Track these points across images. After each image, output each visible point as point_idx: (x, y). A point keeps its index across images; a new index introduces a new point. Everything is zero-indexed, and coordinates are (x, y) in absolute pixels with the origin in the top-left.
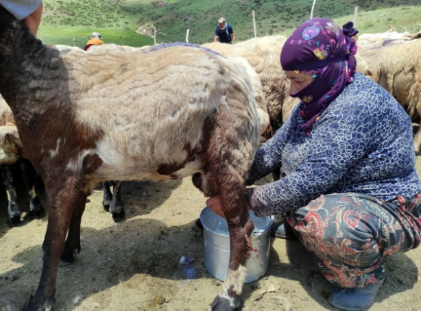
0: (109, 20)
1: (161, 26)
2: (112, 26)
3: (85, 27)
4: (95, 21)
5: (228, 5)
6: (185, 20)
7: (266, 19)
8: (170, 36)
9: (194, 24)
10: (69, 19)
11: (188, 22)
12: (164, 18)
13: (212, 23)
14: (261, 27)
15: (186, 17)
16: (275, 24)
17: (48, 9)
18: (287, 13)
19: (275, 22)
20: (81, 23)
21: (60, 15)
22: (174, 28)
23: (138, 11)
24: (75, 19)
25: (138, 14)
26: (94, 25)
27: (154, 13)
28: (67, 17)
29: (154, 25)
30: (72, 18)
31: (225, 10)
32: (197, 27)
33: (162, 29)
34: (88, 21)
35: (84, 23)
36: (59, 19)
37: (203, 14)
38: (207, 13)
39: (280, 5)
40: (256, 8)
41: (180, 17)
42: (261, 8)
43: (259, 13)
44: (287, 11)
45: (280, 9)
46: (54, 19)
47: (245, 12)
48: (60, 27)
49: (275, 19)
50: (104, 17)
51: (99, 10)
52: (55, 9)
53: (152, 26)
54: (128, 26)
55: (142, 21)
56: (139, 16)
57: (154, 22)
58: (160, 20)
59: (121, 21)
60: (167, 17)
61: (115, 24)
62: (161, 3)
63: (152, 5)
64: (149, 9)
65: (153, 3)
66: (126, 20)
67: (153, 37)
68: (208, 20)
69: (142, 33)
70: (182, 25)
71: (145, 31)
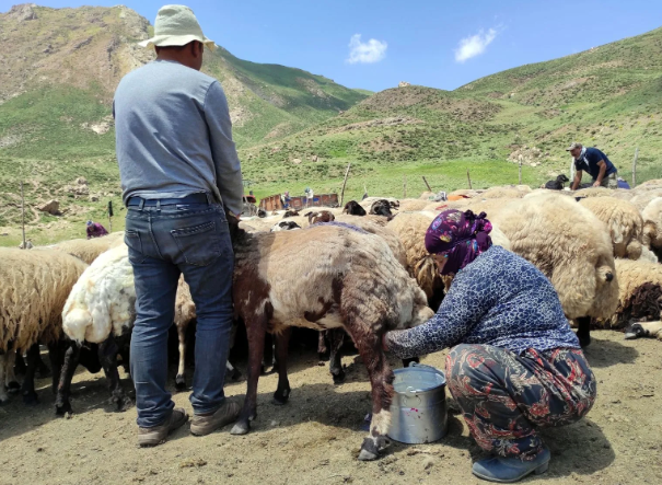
0: (466, 147)
1: (549, 147)
2: (470, 155)
3: (431, 161)
4: (446, 150)
6: (594, 133)
9: (610, 137)
10: (411, 153)
11: (597, 136)
12: (555, 134)
13: (645, 132)
15: (596, 129)
17: (386, 143)
20: (426, 156)
21: (400, 148)
23: (513, 129)
24: (420, 151)
25: (512, 132)
26: (443, 157)
27: (539, 127)
28: (409, 149)
29: (538, 147)
30: (414, 150)
32: (616, 141)
33: (550, 152)
34: (435, 152)
35: (432, 155)
36: (398, 154)
37: (628, 119)
41: (583, 129)
46: (392, 155)
48: (399, 164)
50: (459, 144)
51: (452, 135)
52: (394, 141)
53: (534, 148)
54: (495, 152)
55: (517, 144)
56: (513, 136)
57: (537, 142)
58: (547, 138)
59: (484, 147)
60: (560, 132)
61: (475, 151)
62: (553, 112)
63: (537, 117)
64: (531, 123)
65: (539, 114)
66: (491, 145)
67: (534, 165)
68: (636, 129)
69: (515, 161)
70: (587, 142)
71: (521, 157)
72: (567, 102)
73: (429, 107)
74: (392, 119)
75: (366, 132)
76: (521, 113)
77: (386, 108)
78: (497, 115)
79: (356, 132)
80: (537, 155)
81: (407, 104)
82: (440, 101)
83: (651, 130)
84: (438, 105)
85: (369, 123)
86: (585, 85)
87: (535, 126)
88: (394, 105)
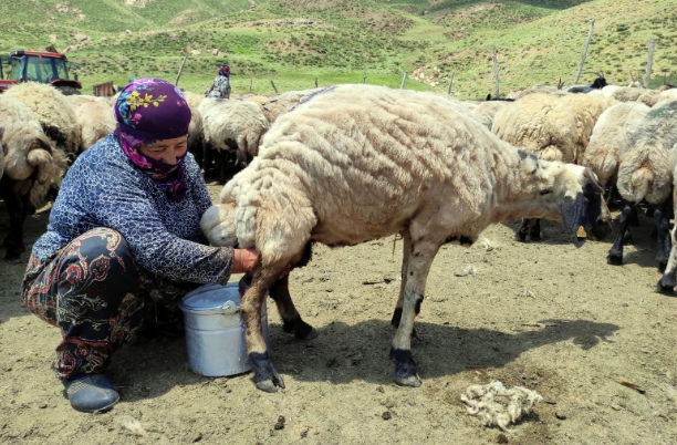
0: (373, 59)
1: (449, 68)
2: (375, 68)
3: (337, 69)
4: (353, 60)
5: (568, 36)
6: (490, 60)
7: (633, 59)
8: (461, 83)
9: (504, 65)
10: (317, 58)
11: (493, 63)
12: (456, 57)
13: (533, 64)
14: (620, 71)
15: (493, 55)
17: (293, 45)
20: (332, 64)
21: (307, 52)
22: (470, 72)
23: (420, 46)
24: (326, 58)
25: (419, 50)
26: (349, 66)
27: (444, 48)
28: (315, 54)
29: (439, 67)
30: (321, 56)
31: (562, 43)
32: (507, 70)
33: (450, 74)
34: (342, 60)
35: (337, 63)
36: (304, 58)
39: (664, 35)
40: (616, 40)
41: (482, 54)
42: (627, 39)
43: (622, 49)
45: (664, 41)
46: (297, 58)
47: (596, 47)
48: (304, 68)
50: (366, 55)
51: (361, 44)
52: (302, 44)
53: (435, 68)
54: (399, 68)
55: (420, 62)
56: (419, 53)
57: (440, 63)
58: (449, 60)
59: (389, 62)
60: (461, 55)
61: (380, 64)
63: (444, 38)
64: (438, 43)
65: (446, 35)
66: (397, 60)
67: (433, 84)
68: (525, 60)
69: (417, 78)
70: (483, 68)
71: (422, 76)
72: (474, 26)
73: (344, 13)
74: (303, 20)
75: (274, 30)
76: (430, 31)
77: (299, 8)
78: (408, 31)
79: (264, 30)
80: (436, 75)
81: (322, 7)
82: (355, 9)
83: (538, 62)
84: (353, 12)
85: (279, 21)
86: (492, 11)
87: (440, 46)
88: (309, 6)
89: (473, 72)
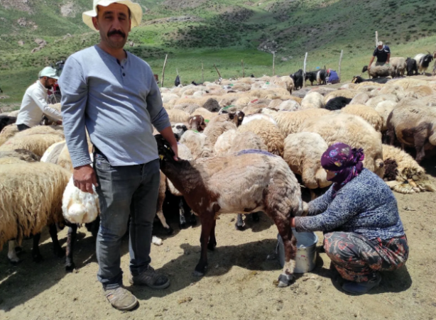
0: (232, 39)
1: (282, 41)
2: (235, 45)
3: (211, 48)
4: (220, 41)
5: (357, 13)
6: (308, 33)
7: (402, 24)
8: (291, 50)
9: (317, 36)
10: (197, 42)
11: (310, 35)
12: (286, 32)
13: (337, 33)
14: (395, 33)
15: (309, 29)
16: (414, 29)
17: (180, 34)
18: (430, 14)
19: (413, 26)
20: (207, 45)
21: (190, 39)
22: (296, 42)
23: (260, 28)
24: (203, 41)
25: (260, 30)
26: (218, 45)
27: (276, 28)
28: (196, 39)
29: (276, 40)
30: (200, 40)
31: (353, 18)
32: (320, 38)
33: (283, 44)
34: (213, 42)
35: (210, 44)
36: (189, 42)
37: (328, 24)
38: (332, 23)
39: (421, 6)
40: (390, 13)
41: (302, 29)
42: (397, 12)
43: (394, 18)
44: (430, 12)
45: (421, 10)
46: (185, 43)
47: (377, 18)
48: (189, 49)
49: (415, 23)
50: (227, 36)
51: (223, 30)
52: (186, 34)
53: (273, 42)
54: (250, 43)
55: (263, 38)
56: (261, 32)
57: (275, 38)
58: (281, 35)
59: (243, 40)
60: (289, 31)
61: (238, 42)
62: (284, 17)
63: (274, 21)
64: (271, 24)
65: (276, 18)
66: (248, 38)
68: (332, 31)
69: (262, 49)
70: (304, 39)
71: (265, 47)
72: (292, 11)
73: (207, 9)
74: (183, 17)
75: (166, 25)
76: (265, 17)
77: (178, 9)
78: (251, 18)
79: (159, 25)
80: (274, 46)
81: (193, 7)
82: (215, 6)
83: (340, 32)
84: (214, 8)
85: (168, 19)
87: (273, 27)
88: (184, 7)
89: (298, 42)
